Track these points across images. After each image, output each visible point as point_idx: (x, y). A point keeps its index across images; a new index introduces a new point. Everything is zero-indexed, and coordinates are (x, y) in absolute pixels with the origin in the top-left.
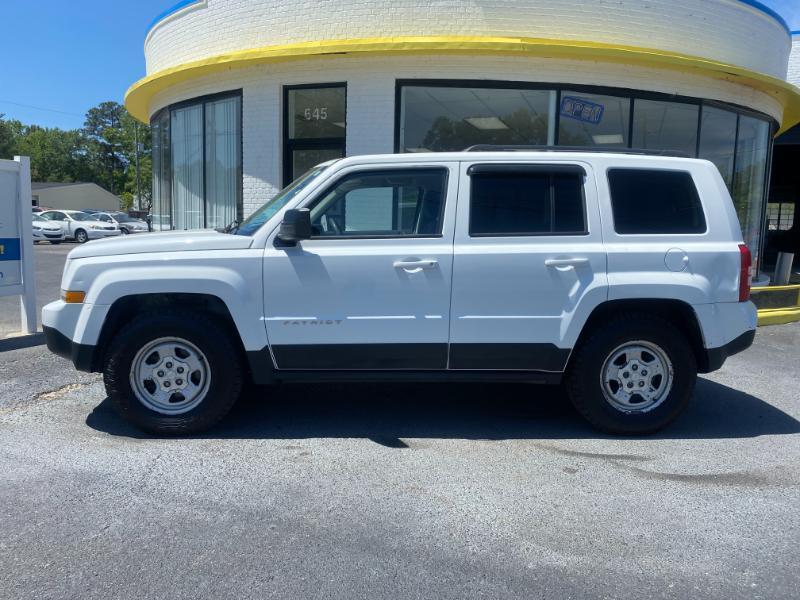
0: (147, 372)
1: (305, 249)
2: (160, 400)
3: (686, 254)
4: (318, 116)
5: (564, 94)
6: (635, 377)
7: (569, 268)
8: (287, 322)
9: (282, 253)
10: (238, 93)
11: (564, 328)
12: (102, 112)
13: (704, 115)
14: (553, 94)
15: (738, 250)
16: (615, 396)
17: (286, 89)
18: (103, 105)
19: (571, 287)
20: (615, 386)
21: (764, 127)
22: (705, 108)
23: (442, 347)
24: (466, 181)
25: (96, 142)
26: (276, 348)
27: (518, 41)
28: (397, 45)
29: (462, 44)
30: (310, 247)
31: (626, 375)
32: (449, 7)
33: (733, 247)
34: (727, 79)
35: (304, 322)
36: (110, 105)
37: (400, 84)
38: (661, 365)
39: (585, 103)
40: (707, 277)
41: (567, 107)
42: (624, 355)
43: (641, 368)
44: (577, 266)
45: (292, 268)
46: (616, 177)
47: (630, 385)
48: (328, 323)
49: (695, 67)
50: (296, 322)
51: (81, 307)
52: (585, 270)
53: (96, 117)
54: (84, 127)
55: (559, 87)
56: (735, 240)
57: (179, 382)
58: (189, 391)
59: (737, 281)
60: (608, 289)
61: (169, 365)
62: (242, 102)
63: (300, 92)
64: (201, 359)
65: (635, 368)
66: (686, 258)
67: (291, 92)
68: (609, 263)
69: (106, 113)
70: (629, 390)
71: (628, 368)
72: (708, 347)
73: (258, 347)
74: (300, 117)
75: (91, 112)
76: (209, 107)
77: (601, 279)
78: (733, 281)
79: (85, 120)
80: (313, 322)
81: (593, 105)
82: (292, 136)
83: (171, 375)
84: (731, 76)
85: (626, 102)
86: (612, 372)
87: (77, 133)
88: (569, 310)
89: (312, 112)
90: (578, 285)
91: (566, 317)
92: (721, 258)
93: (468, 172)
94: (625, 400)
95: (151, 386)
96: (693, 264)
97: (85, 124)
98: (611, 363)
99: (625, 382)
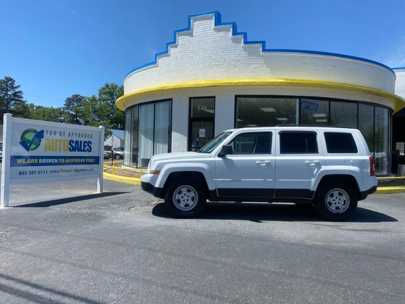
0: (178, 197)
1: (228, 158)
2: (181, 206)
3: (351, 160)
4: (203, 109)
5: (302, 100)
6: (337, 201)
7: (314, 164)
8: (222, 181)
9: (221, 159)
10: (171, 100)
11: (312, 183)
12: (73, 99)
13: (359, 107)
14: (298, 100)
15: (369, 159)
16: (330, 207)
17: (190, 98)
18: (73, 96)
19: (314, 170)
20: (330, 204)
21: (386, 111)
22: (359, 104)
23: (272, 190)
24: (278, 136)
25: (69, 114)
26: (219, 189)
27: (283, 81)
28: (237, 83)
29: (262, 82)
30: (229, 157)
31: (334, 200)
32: (256, 68)
33: (367, 158)
34: (368, 93)
35: (228, 181)
36: (77, 96)
37: (236, 97)
38: (345, 197)
39: (310, 103)
40: (359, 167)
41: (303, 105)
42: (333, 194)
43: (339, 198)
44: (316, 163)
45: (224, 164)
46: (327, 135)
47: (335, 204)
48: (235, 181)
49: (354, 89)
50: (225, 181)
51: (158, 176)
52: (319, 165)
53: (69, 102)
54: (63, 106)
55: (300, 97)
56: (368, 155)
57: (188, 200)
58: (191, 203)
59: (369, 169)
60: (326, 171)
61: (185, 195)
62: (172, 103)
63: (196, 99)
64: (195, 193)
65: (336, 198)
66: (351, 161)
67: (192, 100)
68: (327, 163)
69: (74, 100)
70: (335, 205)
71: (334, 198)
72: (361, 191)
73: (213, 189)
74: (195, 109)
75: (67, 99)
76: (157, 105)
77: (324, 168)
78: (368, 168)
79: (65, 103)
80: (231, 181)
81: (313, 104)
82: (192, 116)
83: (185, 198)
84: (369, 92)
85: (327, 103)
86: (329, 199)
87: (60, 109)
88: (314, 178)
89: (201, 107)
90: (316, 170)
91: (313, 180)
92: (363, 161)
93: (279, 133)
94: (334, 209)
95: (179, 201)
96: (354, 163)
97: (64, 105)
98: (329, 196)
99: (333, 202)
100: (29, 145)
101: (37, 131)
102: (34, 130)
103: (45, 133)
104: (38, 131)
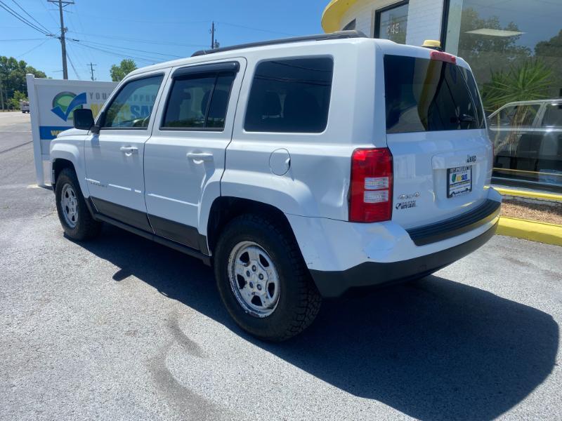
3: (289, 156)
6: (254, 278)
7: (202, 162)
8: (92, 182)
16: (241, 291)
17: (378, 12)
20: (242, 281)
24: (169, 84)
31: (248, 274)
35: (96, 184)
42: (247, 254)
44: (205, 159)
47: (251, 285)
48: (103, 186)
50: (94, 183)
57: (73, 210)
59: (343, 195)
60: (220, 185)
61: (70, 200)
65: (254, 269)
66: (288, 160)
68: (227, 160)
70: (251, 290)
71: (250, 267)
77: (218, 175)
80: (99, 185)
83: (71, 205)
88: (200, 200)
90: (205, 178)
91: (199, 207)
93: (173, 75)
94: (248, 298)
98: (238, 258)
99: (248, 281)
100: (65, 113)
101: (75, 95)
102: (70, 93)
103: (88, 97)
104: (78, 94)
